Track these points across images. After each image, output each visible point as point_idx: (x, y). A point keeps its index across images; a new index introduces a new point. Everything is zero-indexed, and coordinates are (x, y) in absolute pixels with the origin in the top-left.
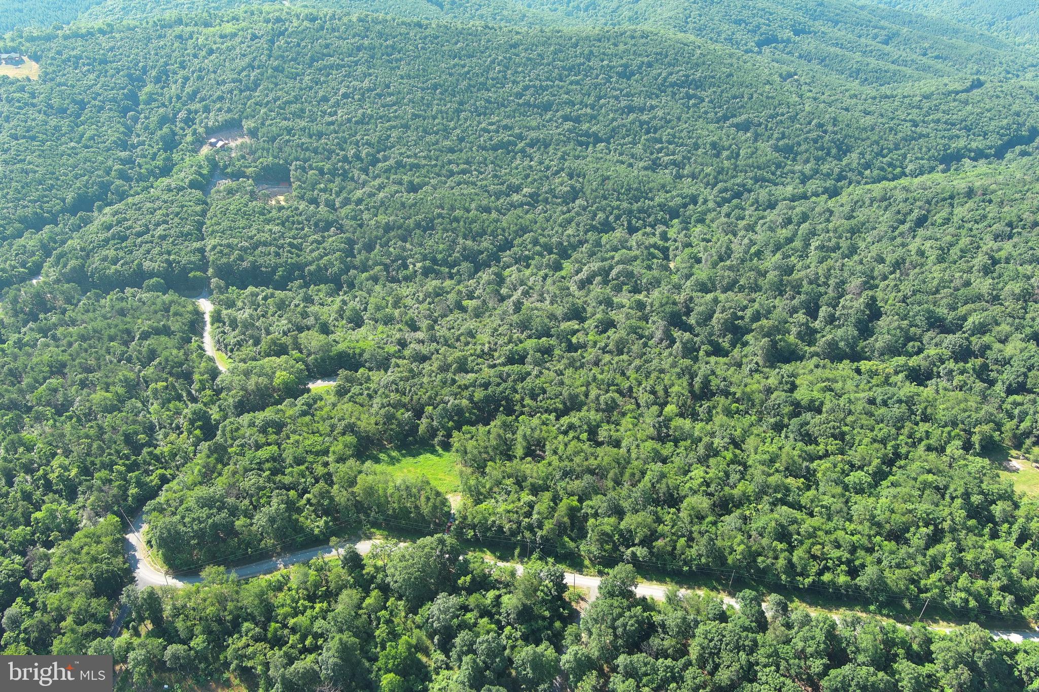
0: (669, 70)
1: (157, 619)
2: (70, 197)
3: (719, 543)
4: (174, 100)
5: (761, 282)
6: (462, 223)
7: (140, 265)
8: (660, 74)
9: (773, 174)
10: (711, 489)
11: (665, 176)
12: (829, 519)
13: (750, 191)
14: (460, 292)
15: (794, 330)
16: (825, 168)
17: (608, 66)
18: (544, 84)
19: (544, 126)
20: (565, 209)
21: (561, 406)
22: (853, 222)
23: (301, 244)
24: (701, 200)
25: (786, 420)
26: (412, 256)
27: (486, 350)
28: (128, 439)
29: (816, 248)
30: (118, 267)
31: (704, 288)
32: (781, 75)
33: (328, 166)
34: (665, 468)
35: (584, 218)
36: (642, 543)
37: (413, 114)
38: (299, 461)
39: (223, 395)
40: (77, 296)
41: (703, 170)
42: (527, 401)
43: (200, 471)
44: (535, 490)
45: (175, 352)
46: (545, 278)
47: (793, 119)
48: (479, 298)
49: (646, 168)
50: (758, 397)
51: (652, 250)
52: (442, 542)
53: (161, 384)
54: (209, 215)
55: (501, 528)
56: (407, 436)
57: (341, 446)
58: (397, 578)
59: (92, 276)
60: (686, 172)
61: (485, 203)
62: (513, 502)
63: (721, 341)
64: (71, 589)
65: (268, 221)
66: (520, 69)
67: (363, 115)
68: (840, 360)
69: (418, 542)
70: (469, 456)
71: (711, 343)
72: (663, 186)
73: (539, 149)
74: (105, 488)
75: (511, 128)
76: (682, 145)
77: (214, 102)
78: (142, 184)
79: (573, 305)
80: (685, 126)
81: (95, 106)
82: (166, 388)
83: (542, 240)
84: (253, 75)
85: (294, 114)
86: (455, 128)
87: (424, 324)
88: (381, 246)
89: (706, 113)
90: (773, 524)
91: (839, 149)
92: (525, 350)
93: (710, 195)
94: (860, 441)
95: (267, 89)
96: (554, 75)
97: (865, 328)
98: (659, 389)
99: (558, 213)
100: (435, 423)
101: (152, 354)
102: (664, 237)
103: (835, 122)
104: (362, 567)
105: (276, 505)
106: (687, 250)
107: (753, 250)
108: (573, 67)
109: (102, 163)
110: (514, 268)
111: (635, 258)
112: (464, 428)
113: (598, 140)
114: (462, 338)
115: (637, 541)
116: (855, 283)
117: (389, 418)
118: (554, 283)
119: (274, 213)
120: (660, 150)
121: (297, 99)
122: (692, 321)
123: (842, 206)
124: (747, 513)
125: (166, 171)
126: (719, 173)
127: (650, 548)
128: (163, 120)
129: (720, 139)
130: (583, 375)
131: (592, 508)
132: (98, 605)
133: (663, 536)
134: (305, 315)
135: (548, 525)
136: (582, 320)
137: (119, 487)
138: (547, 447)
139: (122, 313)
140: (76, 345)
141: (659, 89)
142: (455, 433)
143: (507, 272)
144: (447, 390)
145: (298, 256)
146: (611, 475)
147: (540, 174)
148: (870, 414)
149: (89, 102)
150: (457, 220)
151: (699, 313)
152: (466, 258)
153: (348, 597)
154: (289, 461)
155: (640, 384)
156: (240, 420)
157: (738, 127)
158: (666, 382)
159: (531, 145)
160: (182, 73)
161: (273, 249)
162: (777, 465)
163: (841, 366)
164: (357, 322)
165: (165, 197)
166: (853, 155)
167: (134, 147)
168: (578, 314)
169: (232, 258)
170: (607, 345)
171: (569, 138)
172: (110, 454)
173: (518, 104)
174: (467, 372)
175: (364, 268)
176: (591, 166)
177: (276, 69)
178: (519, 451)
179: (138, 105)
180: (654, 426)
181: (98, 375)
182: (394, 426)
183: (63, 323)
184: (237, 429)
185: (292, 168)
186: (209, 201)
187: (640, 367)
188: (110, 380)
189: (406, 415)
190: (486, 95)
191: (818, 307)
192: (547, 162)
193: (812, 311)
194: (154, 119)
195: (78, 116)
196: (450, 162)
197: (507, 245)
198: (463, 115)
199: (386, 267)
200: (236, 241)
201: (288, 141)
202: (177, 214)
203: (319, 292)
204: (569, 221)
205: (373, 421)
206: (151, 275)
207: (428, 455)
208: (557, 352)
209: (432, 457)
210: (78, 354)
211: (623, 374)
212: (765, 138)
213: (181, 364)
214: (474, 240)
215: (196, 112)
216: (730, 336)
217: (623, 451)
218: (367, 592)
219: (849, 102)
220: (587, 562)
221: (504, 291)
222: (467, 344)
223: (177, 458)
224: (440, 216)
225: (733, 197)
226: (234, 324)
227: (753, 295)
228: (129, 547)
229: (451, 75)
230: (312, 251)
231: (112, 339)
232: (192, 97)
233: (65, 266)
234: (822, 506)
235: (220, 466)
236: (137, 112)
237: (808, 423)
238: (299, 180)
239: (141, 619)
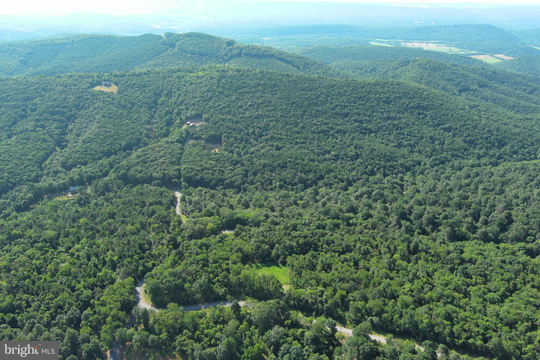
0: (410, 100)
1: (146, 324)
2: (123, 144)
3: (416, 318)
4: (173, 104)
5: (450, 202)
6: (300, 166)
7: (151, 174)
8: (405, 102)
9: (463, 153)
10: (414, 294)
11: (405, 151)
12: (475, 313)
13: (449, 161)
14: (296, 197)
15: (465, 225)
16: (491, 152)
17: (378, 97)
18: (346, 104)
19: (344, 124)
20: (352, 163)
21: (341, 250)
22: (504, 179)
23: (224, 170)
24: (422, 164)
25: (456, 267)
26: (274, 179)
27: (307, 223)
28: (141, 246)
29: (482, 189)
30: (142, 174)
31: (420, 204)
32: (470, 106)
33: (239, 136)
34: (391, 282)
35: (361, 168)
36: (377, 315)
37: (281, 115)
38: (215, 262)
39: (184, 231)
40: (122, 186)
41: (425, 149)
42: (325, 246)
43: (171, 262)
44: (325, 286)
45: (164, 212)
46: (339, 194)
47: (475, 127)
48: (305, 200)
49: (395, 147)
50: (442, 255)
51: (395, 185)
52: (278, 303)
53: (156, 225)
54: (184, 154)
55: (307, 301)
56: (265, 257)
57: (235, 257)
58: (256, 316)
59: (130, 178)
60: (416, 150)
61: (312, 157)
62: (314, 289)
63: (426, 228)
64: (112, 306)
65: (210, 159)
66: (335, 97)
67: (258, 114)
68: (489, 242)
69: (267, 301)
70: (295, 268)
71: (421, 228)
72: (403, 156)
73: (341, 134)
74: (129, 266)
75: (328, 124)
76: (414, 136)
77: (191, 106)
78: (155, 140)
79: (352, 205)
80: (416, 127)
81: (138, 105)
82: (158, 227)
83: (339, 176)
84: (209, 94)
85: (226, 113)
86: (300, 123)
87: (278, 209)
88: (261, 174)
89: (428, 122)
90: (444, 311)
91: (500, 143)
92: (326, 225)
93: (428, 161)
94: (495, 279)
95: (215, 101)
96: (351, 100)
97: (504, 227)
98: (392, 247)
99: (348, 165)
100: (279, 252)
101: (154, 212)
102: (402, 179)
103: (498, 130)
104: (240, 311)
105: (203, 279)
106: (413, 186)
107: (448, 188)
108: (361, 97)
109: (139, 130)
110: (324, 188)
111: (386, 188)
112: (293, 255)
113: (371, 132)
114: (296, 216)
115: (374, 314)
116: (500, 206)
117: (258, 247)
118: (343, 195)
119: (213, 156)
120: (403, 138)
121: (228, 106)
122: (412, 218)
123: (499, 171)
124: (432, 306)
125: (166, 135)
126: (433, 151)
127: (380, 317)
128: (167, 113)
129: (435, 135)
130: (354, 237)
131: (353, 297)
132: (122, 314)
133: (387, 312)
134: (223, 201)
135: (330, 302)
136: (356, 213)
137: (135, 265)
138: (333, 267)
139: (142, 194)
140: (121, 206)
141: (404, 109)
142: (289, 257)
143: (320, 190)
144: (286, 238)
145: (222, 175)
146: (363, 282)
147: (340, 146)
148: (502, 267)
149: (136, 104)
150: (298, 164)
151: (415, 214)
152: (300, 182)
153: (233, 323)
154: (211, 261)
155: (382, 243)
156: (190, 242)
157: (445, 130)
158: (395, 244)
159: (337, 132)
160: (178, 92)
161: (211, 171)
162: (449, 286)
163: (489, 245)
164: (247, 206)
165: (165, 146)
166: (507, 147)
167: (153, 124)
168: (353, 210)
169: (192, 174)
170: (367, 225)
171: (356, 130)
172: (132, 251)
173: (332, 113)
174: (296, 231)
175: (252, 183)
176: (366, 143)
177: (220, 92)
178: (319, 267)
179: (157, 106)
180: (387, 263)
181: (129, 219)
182: (260, 251)
183: (115, 197)
184: (189, 246)
185: (223, 136)
186: (184, 148)
187: (383, 236)
188: (134, 222)
189: (266, 247)
190: (317, 108)
191: (479, 216)
192: (344, 141)
193: (476, 217)
194: (163, 112)
195: (131, 109)
196: (297, 138)
197: (322, 178)
198: (305, 117)
199: (262, 184)
200: (195, 167)
201: (222, 124)
202: (170, 153)
203: (230, 192)
204: (353, 169)
205: (250, 248)
206: (156, 179)
207: (275, 267)
208: (342, 226)
209: (276, 268)
210: (121, 210)
211: (374, 238)
212: (459, 136)
213: (166, 218)
214: (305, 174)
215: (182, 110)
216: (431, 226)
217: (371, 272)
218: (241, 323)
219: (506, 121)
220: (348, 322)
221: (318, 197)
222: (298, 219)
223: (161, 257)
224: (290, 162)
225: (440, 163)
226: (190, 203)
227: (445, 208)
228: (136, 293)
229: (301, 98)
230: (228, 174)
231: (136, 205)
232: (181, 103)
233: (119, 173)
234: (471, 307)
235: (180, 261)
236: (157, 109)
237: (467, 268)
238: (226, 142)
239: (140, 323)
